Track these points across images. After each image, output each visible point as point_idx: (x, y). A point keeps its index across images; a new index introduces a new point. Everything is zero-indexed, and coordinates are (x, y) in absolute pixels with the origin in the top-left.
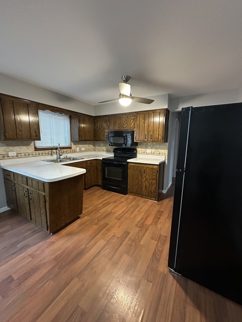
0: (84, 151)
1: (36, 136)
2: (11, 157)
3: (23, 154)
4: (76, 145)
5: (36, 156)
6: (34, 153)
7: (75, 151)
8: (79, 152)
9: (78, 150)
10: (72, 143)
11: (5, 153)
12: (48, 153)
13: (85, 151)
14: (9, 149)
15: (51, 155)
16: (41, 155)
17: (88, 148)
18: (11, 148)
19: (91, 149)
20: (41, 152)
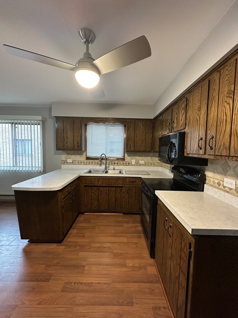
0: (143, 164)
1: (78, 147)
2: (69, 163)
3: (77, 162)
4: (131, 157)
5: (86, 165)
6: (85, 162)
7: (129, 164)
8: (136, 165)
9: (133, 163)
10: (126, 155)
11: (66, 160)
12: (98, 163)
13: (145, 165)
14: (68, 157)
15: (100, 165)
16: (91, 164)
17: (151, 161)
18: (69, 156)
19: (155, 164)
20: (91, 161)
